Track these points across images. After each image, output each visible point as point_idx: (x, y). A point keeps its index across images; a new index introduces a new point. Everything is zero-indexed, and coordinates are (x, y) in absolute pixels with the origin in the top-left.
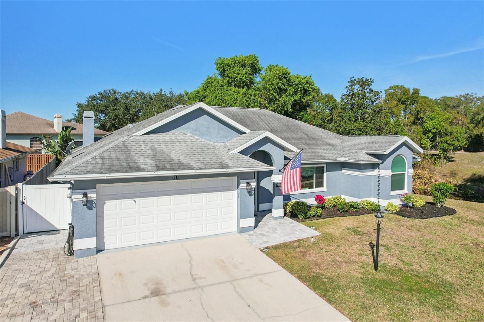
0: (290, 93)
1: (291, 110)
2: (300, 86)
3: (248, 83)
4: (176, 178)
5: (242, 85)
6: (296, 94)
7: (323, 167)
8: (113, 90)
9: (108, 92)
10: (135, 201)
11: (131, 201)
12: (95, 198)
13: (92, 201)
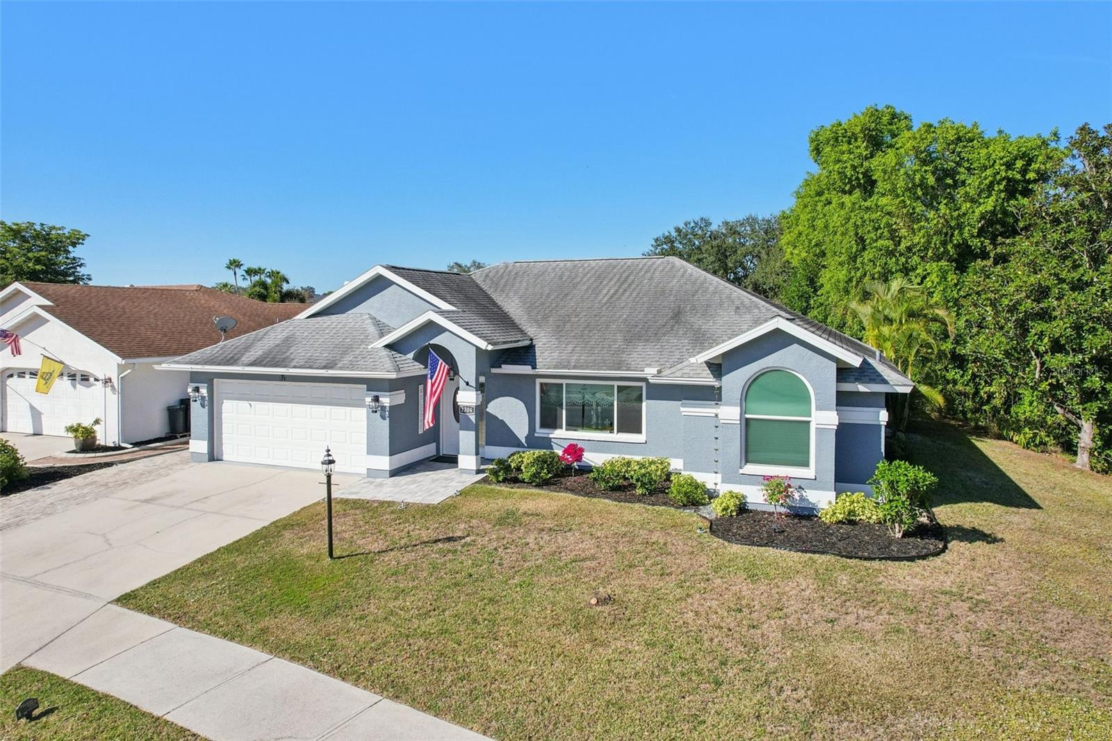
3: (862, 181)
7: (641, 387)
10: (251, 405)
11: (246, 404)
12: (206, 395)
13: (205, 397)
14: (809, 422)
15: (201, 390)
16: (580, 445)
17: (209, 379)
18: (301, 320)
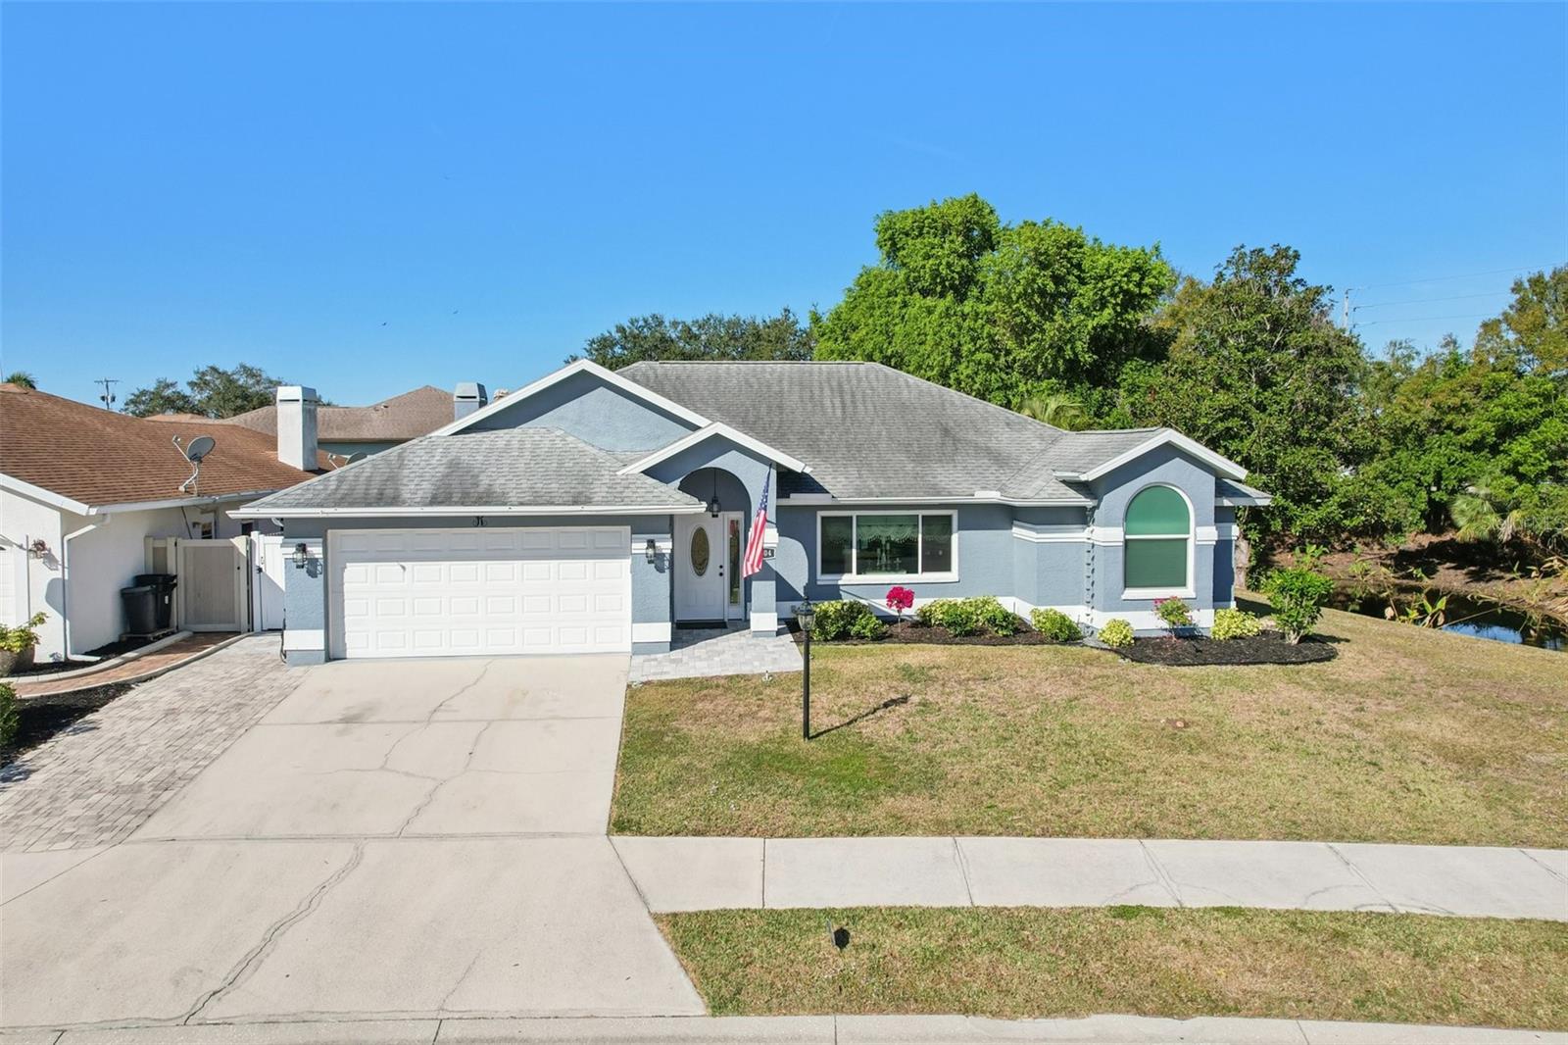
0: (1080, 305)
1: (1087, 358)
2: (1109, 283)
3: (957, 282)
4: (480, 521)
5: (939, 289)
6: (1103, 306)
7: (951, 517)
8: (654, 317)
9: (641, 323)
10: (404, 568)
11: (395, 567)
12: (321, 556)
13: (317, 560)
14: (1186, 540)
15: (309, 549)
16: (906, 588)
17: (318, 528)
18: (444, 437)
